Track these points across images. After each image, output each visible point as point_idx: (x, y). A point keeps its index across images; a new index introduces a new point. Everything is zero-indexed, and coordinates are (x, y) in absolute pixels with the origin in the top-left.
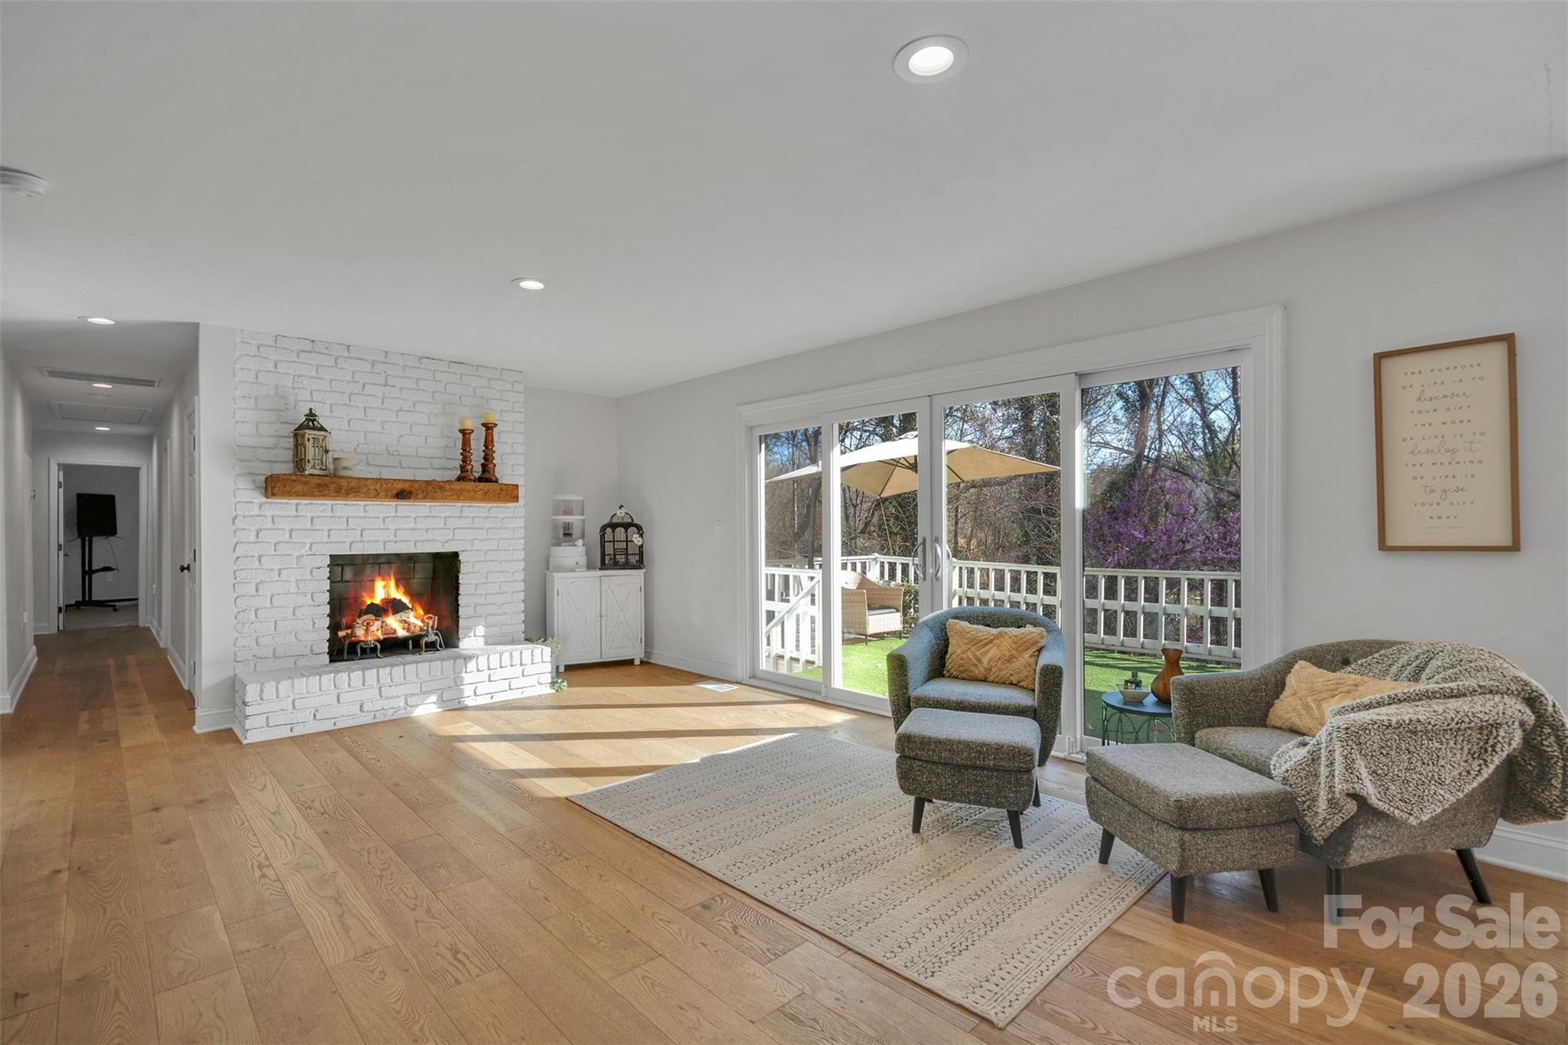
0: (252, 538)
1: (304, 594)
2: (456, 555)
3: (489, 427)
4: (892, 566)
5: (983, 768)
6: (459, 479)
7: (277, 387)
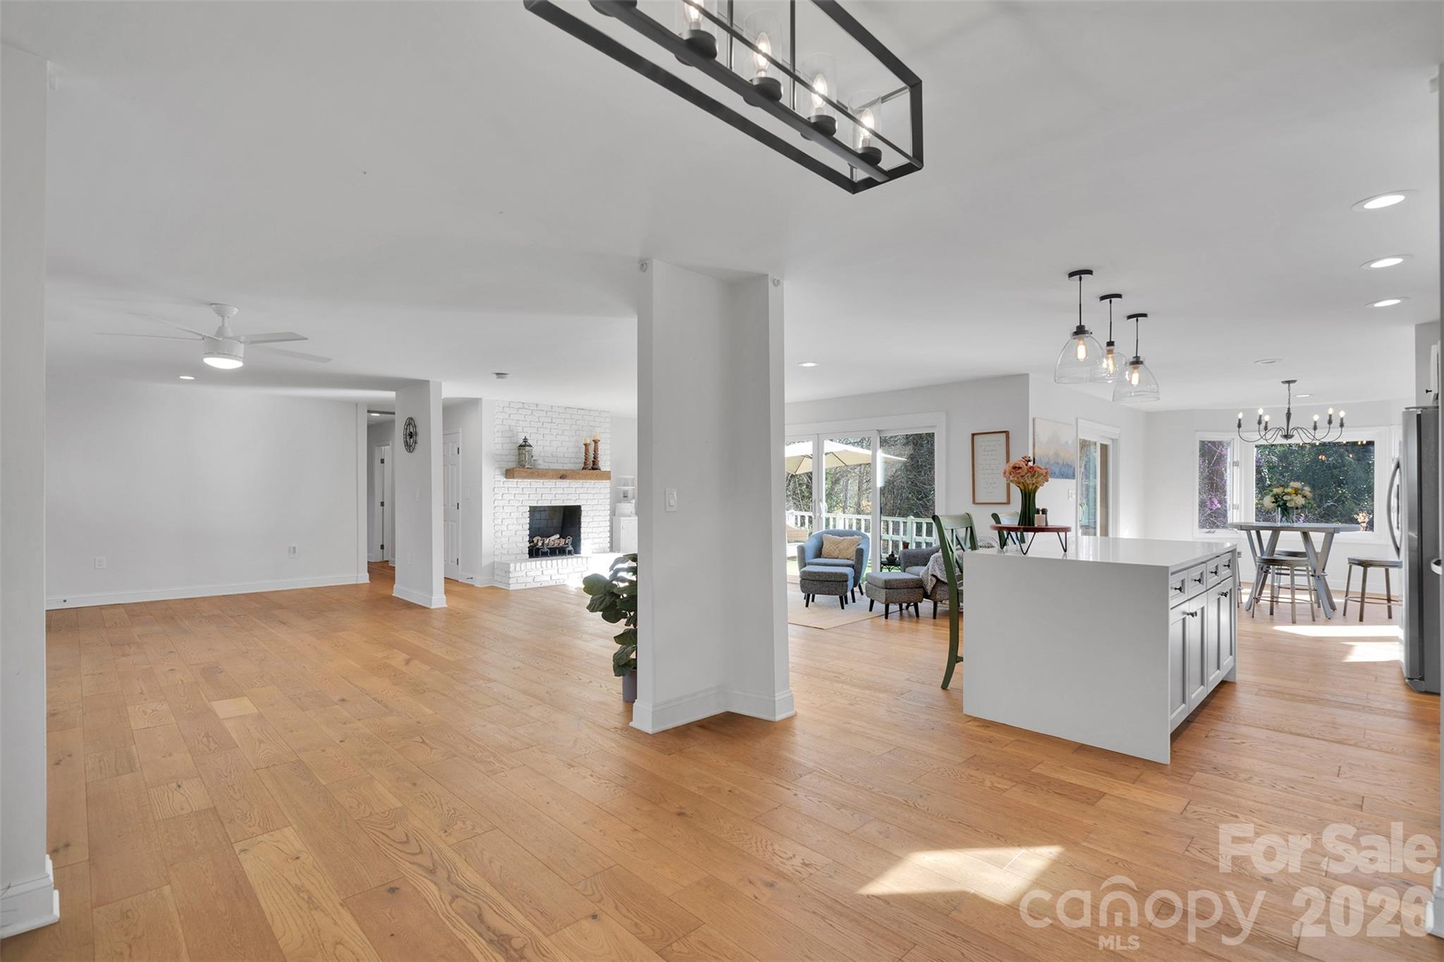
0: (500, 498)
1: (519, 525)
2: (579, 507)
3: (596, 442)
4: (803, 517)
5: (830, 581)
6: (584, 469)
7: (510, 426)
